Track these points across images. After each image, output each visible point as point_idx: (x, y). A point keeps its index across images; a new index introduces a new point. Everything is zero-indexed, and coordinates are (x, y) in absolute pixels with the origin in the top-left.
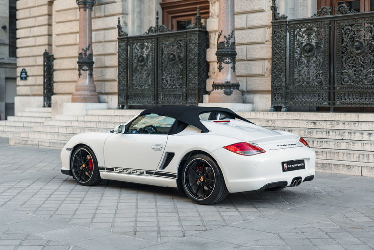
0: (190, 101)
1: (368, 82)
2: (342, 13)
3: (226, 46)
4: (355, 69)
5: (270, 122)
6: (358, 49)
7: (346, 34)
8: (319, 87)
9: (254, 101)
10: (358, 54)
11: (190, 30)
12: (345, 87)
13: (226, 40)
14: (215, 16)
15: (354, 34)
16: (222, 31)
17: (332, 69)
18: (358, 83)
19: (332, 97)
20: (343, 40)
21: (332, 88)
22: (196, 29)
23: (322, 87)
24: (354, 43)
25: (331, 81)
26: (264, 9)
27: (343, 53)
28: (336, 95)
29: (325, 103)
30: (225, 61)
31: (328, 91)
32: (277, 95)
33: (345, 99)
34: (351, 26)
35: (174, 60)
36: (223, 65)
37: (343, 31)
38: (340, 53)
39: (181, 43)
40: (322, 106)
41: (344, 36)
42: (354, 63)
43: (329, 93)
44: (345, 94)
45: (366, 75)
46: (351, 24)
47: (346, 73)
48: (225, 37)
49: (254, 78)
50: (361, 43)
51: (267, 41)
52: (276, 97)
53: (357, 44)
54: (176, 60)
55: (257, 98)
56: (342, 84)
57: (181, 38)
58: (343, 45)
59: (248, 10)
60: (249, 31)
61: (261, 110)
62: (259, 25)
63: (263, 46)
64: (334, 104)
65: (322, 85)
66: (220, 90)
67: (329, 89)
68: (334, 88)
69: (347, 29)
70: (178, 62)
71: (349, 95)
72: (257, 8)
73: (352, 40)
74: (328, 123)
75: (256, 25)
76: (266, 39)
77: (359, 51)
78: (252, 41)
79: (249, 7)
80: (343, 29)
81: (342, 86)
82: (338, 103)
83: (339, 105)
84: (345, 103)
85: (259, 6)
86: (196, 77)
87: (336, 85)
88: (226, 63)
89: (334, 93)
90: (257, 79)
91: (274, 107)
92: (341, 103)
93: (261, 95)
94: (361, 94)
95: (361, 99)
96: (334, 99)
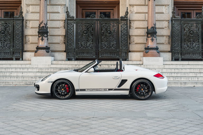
0: (16, 56)
1: (113, 48)
2: (102, 18)
3: (45, 28)
4: (108, 42)
5: (77, 66)
6: (109, 34)
7: (103, 27)
9: (55, 55)
10: (109, 36)
11: (16, 18)
13: (45, 26)
14: (29, 12)
15: (107, 27)
16: (43, 21)
17: (97, 42)
18: (109, 48)
19: (97, 54)
20: (102, 29)
21: (97, 50)
22: (20, 18)
24: (108, 31)
25: (97, 47)
26: (60, 12)
27: (102, 35)
28: (99, 53)
29: (94, 57)
30: (45, 36)
33: (103, 55)
34: (106, 24)
35: (4, 33)
36: (44, 38)
37: (102, 26)
38: (101, 35)
39: (9, 24)
40: (92, 58)
41: (102, 27)
42: (108, 39)
43: (96, 52)
44: (103, 53)
45: (113, 45)
46: (106, 23)
47: (104, 44)
48: (45, 24)
49: (54, 45)
50: (110, 31)
51: (61, 27)
52: (69, 54)
53: (109, 31)
55: (57, 54)
56: (102, 49)
57: (9, 22)
58: (102, 32)
59: (51, 11)
60: (51, 22)
61: (59, 60)
62: (57, 19)
63: (59, 29)
64: (98, 57)
65: (92, 49)
66: (43, 50)
67: (96, 50)
68: (98, 50)
69: (104, 25)
70: (7, 35)
71: (105, 53)
72: (56, 11)
73: (106, 29)
74: (107, 65)
75: (55, 19)
76: (61, 26)
77: (110, 35)
78: (53, 26)
79: (51, 10)
80: (102, 25)
82: (100, 56)
83: (101, 57)
85: (57, 10)
86: (20, 43)
87: (99, 49)
88: (45, 37)
89: (98, 52)
90: (56, 45)
91: (68, 59)
92: (102, 56)
93: (59, 53)
94: (111, 53)
95: (111, 55)
96: (98, 55)
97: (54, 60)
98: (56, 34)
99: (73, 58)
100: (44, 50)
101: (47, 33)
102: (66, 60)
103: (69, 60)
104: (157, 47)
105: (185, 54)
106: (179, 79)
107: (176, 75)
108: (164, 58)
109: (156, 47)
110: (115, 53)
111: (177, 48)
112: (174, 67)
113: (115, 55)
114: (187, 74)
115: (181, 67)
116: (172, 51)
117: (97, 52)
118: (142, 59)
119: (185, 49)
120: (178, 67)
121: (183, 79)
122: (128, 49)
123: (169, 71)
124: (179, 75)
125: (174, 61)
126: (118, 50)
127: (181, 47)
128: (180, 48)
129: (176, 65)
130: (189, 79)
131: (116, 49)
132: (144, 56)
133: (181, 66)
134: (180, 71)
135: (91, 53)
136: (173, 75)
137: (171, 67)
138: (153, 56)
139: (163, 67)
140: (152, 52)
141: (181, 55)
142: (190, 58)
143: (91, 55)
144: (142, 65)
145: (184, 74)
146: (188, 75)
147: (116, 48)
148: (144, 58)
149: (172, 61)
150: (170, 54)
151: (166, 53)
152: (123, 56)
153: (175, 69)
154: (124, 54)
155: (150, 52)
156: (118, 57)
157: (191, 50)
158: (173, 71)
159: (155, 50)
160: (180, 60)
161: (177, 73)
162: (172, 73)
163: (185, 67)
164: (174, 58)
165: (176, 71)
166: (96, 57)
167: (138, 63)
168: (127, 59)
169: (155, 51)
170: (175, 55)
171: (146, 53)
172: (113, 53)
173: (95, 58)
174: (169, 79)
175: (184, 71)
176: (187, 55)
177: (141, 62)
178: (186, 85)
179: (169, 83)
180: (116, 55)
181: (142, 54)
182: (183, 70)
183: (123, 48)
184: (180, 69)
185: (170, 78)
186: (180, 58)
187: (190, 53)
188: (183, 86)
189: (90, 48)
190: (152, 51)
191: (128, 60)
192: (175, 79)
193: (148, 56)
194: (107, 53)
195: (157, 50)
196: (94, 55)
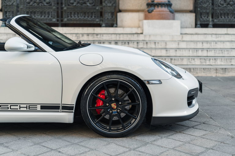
1: (90, 4)
8: (49, 7)
12: (71, 7)
18: (82, 5)
19: (60, 15)
21: (60, 8)
23: (51, 6)
25: (59, 3)
28: (64, 14)
29: (54, 20)
31: (56, 10)
32: (8, 13)
33: (71, 17)
40: (51, 22)
44: (71, 13)
52: (8, 14)
56: (69, 5)
64: (62, 21)
65: (51, 5)
67: (58, 8)
68: (62, 8)
71: (75, 14)
81: (69, 7)
82: (65, 19)
83: (66, 21)
84: (71, 20)
87: (64, 6)
89: (62, 12)
92: (68, 20)
94: (85, 13)
95: (85, 17)
96: (62, 17)
104: (169, 2)
105: (220, 16)
106: (212, 62)
107: (205, 53)
108: (181, 23)
109: (167, 2)
110: (92, 13)
111: (206, 5)
112: (201, 38)
113: (92, 17)
114: (226, 52)
115: (214, 38)
116: (196, 10)
117: (60, 11)
118: (141, 25)
119: (219, 6)
120: (209, 38)
121: (219, 62)
122: (115, 7)
123: (192, 46)
124: (211, 54)
125: (199, 27)
126: (97, 8)
127: (213, 4)
128: (211, 4)
129: (205, 35)
130: (231, 62)
131: (94, 5)
132: (146, 18)
133: (214, 36)
134: (213, 45)
135: (49, 13)
136: (200, 53)
137: (195, 38)
138: (162, 17)
139: (180, 39)
140: (159, 11)
141: (212, 17)
142: (229, 23)
143: (48, 17)
144: (141, 35)
145: (220, 52)
146: (228, 53)
147: (94, 4)
148: (145, 22)
149: (196, 27)
150: (193, 16)
151: (185, 14)
152: (108, 19)
153: (203, 42)
154: (108, 16)
155: (157, 11)
156: (97, 20)
157: (231, 8)
158: (199, 46)
159: (165, 7)
160: (210, 26)
161: (208, 50)
162: (197, 49)
163: (222, 38)
164: (199, 23)
165: (206, 46)
166: (58, 20)
167: (134, 31)
168: (115, 25)
169: (165, 9)
170: (201, 17)
171: (150, 12)
172: (88, 13)
173: (56, 22)
174: (193, 61)
175: (220, 46)
176: (223, 17)
177: (139, 29)
178: (227, 73)
179: (192, 70)
180: (95, 17)
181: (142, 15)
182: (219, 43)
183: (106, 4)
184: (212, 43)
185: (194, 59)
186: (211, 23)
187: (228, 14)
188: (219, 75)
189: (45, 4)
190: (160, 9)
191: (116, 27)
192: (203, 61)
193: (152, 18)
194: (78, 14)
195: (169, 8)
196: (54, 18)
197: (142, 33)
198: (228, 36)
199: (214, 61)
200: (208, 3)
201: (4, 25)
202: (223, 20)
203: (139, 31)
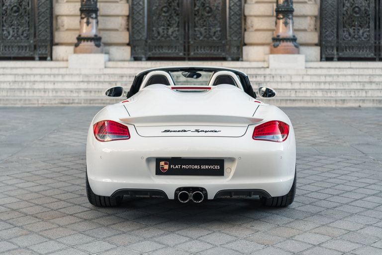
0: (40, 52)
1: (216, 38)
3: (92, 3)
4: (206, 28)
6: (208, 12)
8: (176, 41)
9: (111, 52)
10: (208, 16)
12: (197, 41)
15: (205, 1)
17: (187, 27)
18: (208, 39)
19: (187, 49)
20: (195, 5)
23: (178, 41)
24: (205, 8)
25: (186, 37)
27: (195, 15)
28: (191, 47)
29: (181, 54)
30: (92, 16)
31: (183, 44)
33: (198, 51)
35: (18, 12)
36: (91, 20)
38: (193, 15)
40: (178, 56)
41: (196, 1)
42: (205, 23)
43: (185, 46)
44: (197, 47)
45: (215, 33)
47: (198, 30)
49: (109, 32)
50: (210, 8)
51: (121, 0)
52: (136, 48)
53: (208, 9)
54: (20, 12)
55: (113, 50)
56: (195, 39)
58: (196, 9)
61: (118, 60)
63: (117, 4)
64: (189, 55)
65: (178, 39)
66: (89, 42)
67: (185, 42)
68: (189, 42)
70: (23, 14)
71: (201, 48)
73: (203, 5)
77: (210, 14)
81: (195, 41)
82: (192, 54)
84: (198, 54)
86: (47, 30)
87: (190, 40)
88: (92, 18)
89: (189, 47)
90: (113, 34)
91: (134, 58)
92: (194, 54)
93: (117, 47)
94: (211, 47)
95: (211, 51)
96: (189, 50)
97: (110, 60)
98: (112, 13)
99: (143, 56)
100: (91, 41)
101: (96, 11)
102: (131, 60)
103: (136, 59)
104: (294, 36)
105: (344, 50)
106: (333, 94)
107: (327, 86)
108: (306, 57)
109: (292, 37)
110: (218, 47)
111: (331, 39)
112: (324, 72)
113: (218, 51)
114: (347, 86)
115: (337, 72)
116: (321, 43)
118: (266, 59)
119: (344, 40)
120: (332, 72)
121: (339, 94)
122: (241, 41)
123: (316, 79)
124: (333, 87)
125: (324, 61)
126: (223, 42)
127: (338, 36)
128: (336, 38)
129: (328, 69)
130: (350, 94)
131: (220, 40)
132: (272, 52)
133: (336, 70)
134: (335, 79)
135: (176, 47)
136: (322, 86)
137: (319, 72)
138: (287, 52)
139: (304, 72)
140: (285, 46)
141: (337, 51)
142: (354, 56)
143: (175, 51)
144: (267, 69)
145: (341, 85)
147: (220, 38)
148: (271, 56)
149: (321, 61)
150: (318, 49)
151: (310, 48)
152: (234, 53)
153: (326, 76)
154: (234, 50)
155: (282, 46)
156: (223, 54)
157: (356, 41)
158: (323, 79)
159: (290, 41)
160: (335, 59)
161: (330, 83)
162: (320, 83)
163: (345, 72)
164: (324, 56)
165: (328, 79)
166: (185, 54)
167: (261, 65)
168: (241, 59)
169: (290, 44)
170: (326, 51)
171: (275, 46)
172: (214, 47)
173: (183, 56)
174: (315, 94)
175: (341, 79)
176: (348, 51)
177: (265, 63)
178: (345, 104)
179: (314, 101)
180: (221, 51)
181: (267, 48)
182: (341, 77)
183: (232, 38)
184: (335, 76)
185: (316, 92)
186: (336, 57)
187: (353, 48)
188: (339, 106)
189: (173, 39)
190: (285, 44)
191: (242, 61)
192: (325, 93)
193: (277, 53)
194: (204, 48)
195: (294, 43)
196: (181, 52)
197: (268, 67)
198: (350, 70)
199: (335, 93)
200: (333, 37)
201: (132, 59)
202: (348, 53)
203: (265, 65)
